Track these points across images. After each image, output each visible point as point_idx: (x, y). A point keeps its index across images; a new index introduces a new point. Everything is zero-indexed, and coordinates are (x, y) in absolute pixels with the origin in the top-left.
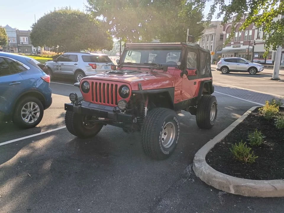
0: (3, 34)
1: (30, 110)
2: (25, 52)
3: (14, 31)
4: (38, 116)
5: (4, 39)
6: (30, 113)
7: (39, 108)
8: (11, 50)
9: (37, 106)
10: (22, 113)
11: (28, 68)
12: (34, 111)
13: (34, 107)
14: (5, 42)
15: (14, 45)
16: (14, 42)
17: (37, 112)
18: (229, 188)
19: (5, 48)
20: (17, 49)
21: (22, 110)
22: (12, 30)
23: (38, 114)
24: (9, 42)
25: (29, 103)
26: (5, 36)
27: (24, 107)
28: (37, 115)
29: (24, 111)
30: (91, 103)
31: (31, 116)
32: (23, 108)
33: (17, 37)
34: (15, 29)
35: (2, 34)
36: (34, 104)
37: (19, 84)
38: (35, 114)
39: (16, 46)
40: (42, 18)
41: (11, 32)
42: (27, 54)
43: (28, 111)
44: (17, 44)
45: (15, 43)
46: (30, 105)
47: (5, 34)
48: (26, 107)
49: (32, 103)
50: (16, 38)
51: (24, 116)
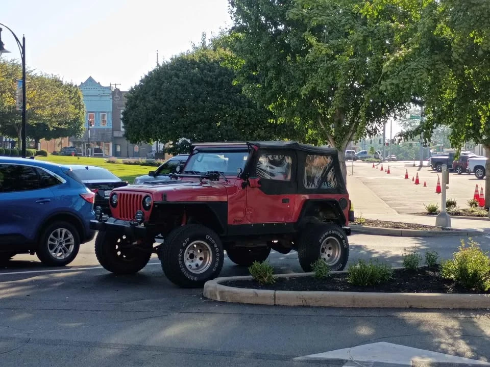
0: (73, 107)
1: (60, 240)
2: (131, 153)
3: (107, 92)
4: (71, 251)
5: (76, 120)
6: (61, 244)
7: (73, 239)
8: (95, 149)
9: (70, 236)
10: (49, 242)
11: (64, 181)
12: (67, 241)
13: (66, 236)
14: (78, 128)
15: (103, 135)
16: (106, 126)
17: (69, 245)
18: (216, 295)
19: (80, 143)
20: (111, 145)
21: (49, 238)
22: (101, 92)
23: (72, 248)
24: (91, 125)
25: (59, 230)
26: (77, 111)
27: (53, 235)
28: (70, 249)
29: (52, 240)
30: (119, 219)
31: (61, 249)
32: (51, 236)
33: (113, 113)
34: (110, 88)
35: (71, 106)
36: (66, 232)
37: (49, 201)
38: (68, 246)
39: (110, 137)
40: (150, 73)
41: (98, 98)
42: (127, 160)
43: (58, 241)
44: (113, 130)
45: (108, 129)
46: (61, 233)
47: (79, 106)
48: (56, 235)
49: (64, 231)
50: (110, 115)
51: (52, 247)
